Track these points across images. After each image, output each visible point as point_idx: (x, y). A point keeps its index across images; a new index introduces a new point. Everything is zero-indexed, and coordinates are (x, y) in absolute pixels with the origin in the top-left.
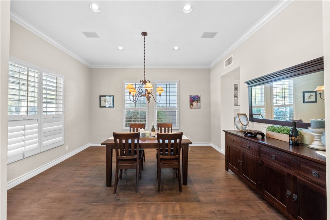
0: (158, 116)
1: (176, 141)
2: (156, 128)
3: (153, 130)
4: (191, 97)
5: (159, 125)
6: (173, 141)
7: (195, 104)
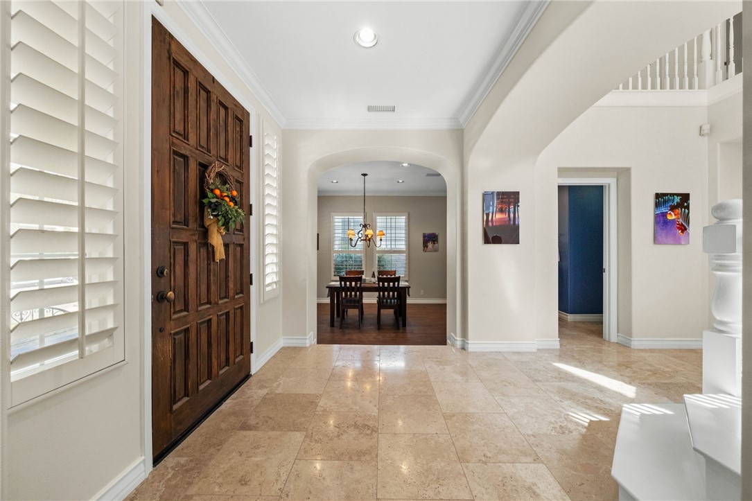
0: (378, 261)
1: (394, 285)
2: (376, 274)
3: (373, 276)
4: (424, 236)
5: (380, 273)
6: (391, 284)
7: (430, 245)
